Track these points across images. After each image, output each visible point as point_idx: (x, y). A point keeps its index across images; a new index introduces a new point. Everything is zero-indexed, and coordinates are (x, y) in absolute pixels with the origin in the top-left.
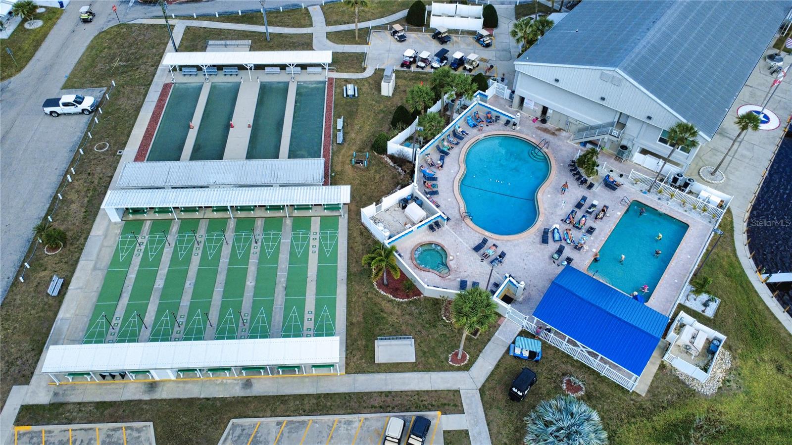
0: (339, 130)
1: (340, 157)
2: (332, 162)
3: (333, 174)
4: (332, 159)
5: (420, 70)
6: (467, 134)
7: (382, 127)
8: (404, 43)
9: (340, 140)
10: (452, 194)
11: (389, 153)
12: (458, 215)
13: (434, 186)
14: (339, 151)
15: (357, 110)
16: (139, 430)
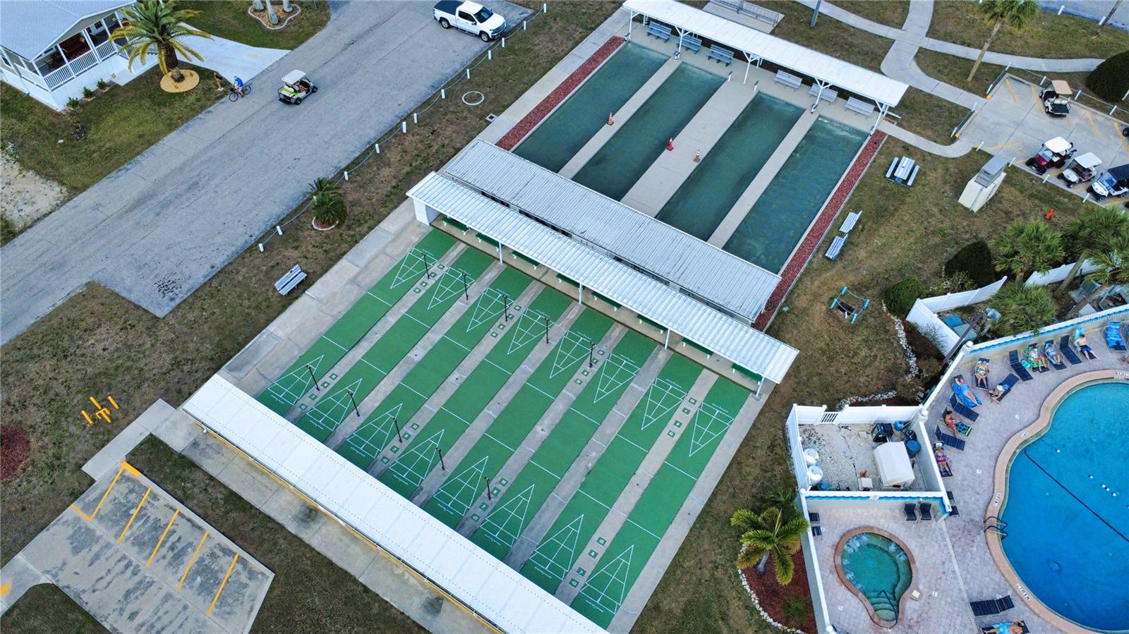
0: (842, 234)
1: (817, 283)
2: (796, 285)
3: (786, 309)
4: (800, 279)
5: (1061, 184)
6: (1092, 357)
7: (924, 262)
8: (1057, 121)
9: (832, 253)
10: (992, 463)
11: (911, 318)
12: (980, 512)
13: (963, 428)
14: (819, 271)
15: (896, 210)
16: (252, 574)
